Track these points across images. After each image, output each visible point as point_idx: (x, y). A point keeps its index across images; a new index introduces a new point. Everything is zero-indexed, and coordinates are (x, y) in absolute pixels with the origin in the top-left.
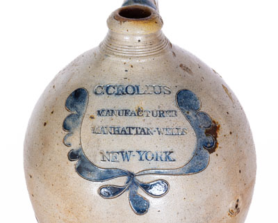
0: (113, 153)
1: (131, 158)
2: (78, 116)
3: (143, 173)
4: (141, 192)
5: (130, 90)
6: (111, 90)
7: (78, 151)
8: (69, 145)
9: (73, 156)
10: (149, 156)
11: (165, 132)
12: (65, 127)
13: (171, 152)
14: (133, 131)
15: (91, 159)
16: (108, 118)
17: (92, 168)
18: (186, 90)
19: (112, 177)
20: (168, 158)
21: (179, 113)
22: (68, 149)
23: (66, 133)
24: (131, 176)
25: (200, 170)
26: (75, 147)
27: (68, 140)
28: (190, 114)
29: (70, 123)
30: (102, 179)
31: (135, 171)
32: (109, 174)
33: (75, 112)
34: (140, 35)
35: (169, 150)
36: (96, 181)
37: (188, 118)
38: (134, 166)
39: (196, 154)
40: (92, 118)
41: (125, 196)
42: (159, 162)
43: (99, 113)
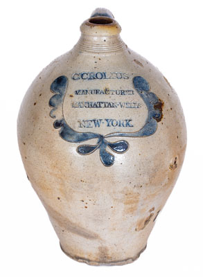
0: (87, 121)
1: (101, 124)
2: (61, 96)
3: (110, 136)
4: (108, 150)
5: (99, 76)
6: (85, 76)
7: (61, 121)
8: (54, 117)
9: (57, 125)
10: (115, 123)
11: (126, 106)
12: (51, 104)
13: (130, 120)
14: (103, 105)
15: (71, 126)
16: (83, 96)
17: (72, 133)
18: (139, 77)
19: (87, 139)
20: (128, 124)
21: (135, 92)
22: (54, 120)
23: (52, 108)
24: (101, 137)
25: (151, 134)
26: (59, 118)
27: (53, 114)
28: (143, 93)
29: (54, 101)
30: (79, 140)
31: (104, 134)
32: (85, 137)
33: (58, 93)
34: (106, 36)
35: (128, 118)
36: (75, 142)
37: (142, 96)
38: (103, 130)
39: (148, 122)
40: (71, 96)
41: (97, 152)
42: (122, 127)
43: (77, 93)
